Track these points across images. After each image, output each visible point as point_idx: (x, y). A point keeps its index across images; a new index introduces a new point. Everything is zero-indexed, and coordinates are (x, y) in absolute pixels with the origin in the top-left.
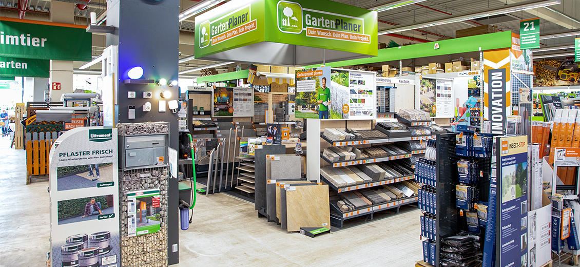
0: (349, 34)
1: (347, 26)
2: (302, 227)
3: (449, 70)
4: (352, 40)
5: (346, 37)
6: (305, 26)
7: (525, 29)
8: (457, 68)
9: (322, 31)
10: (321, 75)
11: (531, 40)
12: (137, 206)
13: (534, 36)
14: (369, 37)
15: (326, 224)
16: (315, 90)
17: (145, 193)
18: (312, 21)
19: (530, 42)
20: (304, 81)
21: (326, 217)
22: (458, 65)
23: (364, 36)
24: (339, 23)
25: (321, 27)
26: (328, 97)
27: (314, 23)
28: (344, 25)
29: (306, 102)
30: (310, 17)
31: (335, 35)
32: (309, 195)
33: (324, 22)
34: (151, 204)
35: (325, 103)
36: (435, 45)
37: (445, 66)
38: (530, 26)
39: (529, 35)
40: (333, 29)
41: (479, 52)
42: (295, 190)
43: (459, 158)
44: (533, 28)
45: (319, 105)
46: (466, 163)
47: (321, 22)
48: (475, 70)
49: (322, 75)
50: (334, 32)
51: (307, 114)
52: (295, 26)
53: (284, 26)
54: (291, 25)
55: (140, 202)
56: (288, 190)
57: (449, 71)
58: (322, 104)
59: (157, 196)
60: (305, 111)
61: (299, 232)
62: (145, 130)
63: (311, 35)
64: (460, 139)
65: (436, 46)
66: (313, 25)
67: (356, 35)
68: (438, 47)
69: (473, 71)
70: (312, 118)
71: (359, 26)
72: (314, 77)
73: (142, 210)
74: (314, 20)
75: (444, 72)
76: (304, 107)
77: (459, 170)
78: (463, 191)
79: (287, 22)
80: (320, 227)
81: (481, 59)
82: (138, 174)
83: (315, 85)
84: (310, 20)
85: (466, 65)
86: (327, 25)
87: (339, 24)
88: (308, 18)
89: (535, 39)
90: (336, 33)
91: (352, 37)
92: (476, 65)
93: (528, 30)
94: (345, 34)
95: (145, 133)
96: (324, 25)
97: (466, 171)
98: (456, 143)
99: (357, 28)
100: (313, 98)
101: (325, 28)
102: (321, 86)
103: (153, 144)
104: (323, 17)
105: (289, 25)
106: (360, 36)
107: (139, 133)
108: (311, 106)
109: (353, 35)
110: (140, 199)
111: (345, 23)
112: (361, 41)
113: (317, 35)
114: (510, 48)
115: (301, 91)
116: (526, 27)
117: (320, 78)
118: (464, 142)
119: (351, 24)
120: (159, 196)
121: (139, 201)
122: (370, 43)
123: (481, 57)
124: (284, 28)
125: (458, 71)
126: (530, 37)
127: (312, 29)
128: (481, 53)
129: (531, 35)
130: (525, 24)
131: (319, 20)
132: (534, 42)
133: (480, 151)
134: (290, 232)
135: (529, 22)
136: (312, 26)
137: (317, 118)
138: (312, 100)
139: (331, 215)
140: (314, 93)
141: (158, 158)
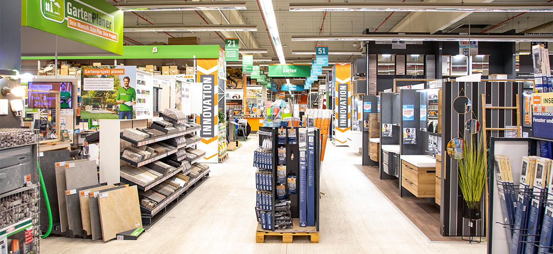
0: (102, 30)
1: (101, 21)
2: (118, 233)
3: (167, 72)
4: (105, 36)
5: (100, 33)
6: (67, 15)
7: (229, 45)
8: (173, 71)
9: (81, 23)
10: (122, 74)
11: (233, 54)
12: (8, 248)
13: (235, 52)
14: (117, 35)
15: (139, 224)
16: (113, 89)
17: (16, 227)
18: (73, 10)
19: (232, 56)
20: (96, 79)
21: (138, 217)
22: (174, 69)
23: (114, 34)
24: (95, 16)
25: (80, 19)
26: (132, 97)
27: (75, 13)
28: (99, 20)
29: (98, 101)
30: (71, 6)
31: (92, 30)
32: (121, 199)
33: (83, 13)
34: (24, 240)
35: (128, 103)
36: (154, 48)
37: (163, 69)
38: (232, 43)
39: (231, 51)
40: (90, 22)
41: (193, 59)
42: (107, 195)
43: (280, 146)
44: (234, 45)
45: (119, 105)
46: (285, 149)
47: (80, 13)
48: (190, 74)
49: (124, 74)
50: (91, 26)
51: (101, 115)
52: (57, 13)
53: (47, 12)
54: (54, 11)
55: (12, 242)
56: (101, 197)
57: (166, 74)
58: (123, 104)
59: (30, 228)
60: (97, 111)
61: (116, 239)
62: (15, 140)
63: (71, 26)
64: (282, 132)
65: (155, 50)
66: (74, 15)
67: (108, 32)
68: (156, 51)
69: (189, 75)
70: (109, 118)
71: (111, 23)
72: (111, 76)
73: (15, 251)
74: (75, 10)
75: (162, 74)
76: (95, 107)
77: (279, 155)
78: (282, 170)
79: (50, 7)
80: (134, 228)
81: (195, 65)
82: (8, 204)
83: (112, 84)
84: (71, 9)
85: (182, 70)
86: (86, 17)
87: (95, 18)
88: (70, 7)
89: (236, 54)
90: (93, 27)
91: (105, 34)
92: (190, 70)
93: (231, 46)
94: (100, 30)
95: (15, 144)
96: (83, 17)
97: (285, 155)
98: (278, 135)
99: (108, 25)
100: (109, 98)
101: (84, 20)
102: (123, 84)
103: (20, 159)
104: (82, 9)
105: (52, 11)
106: (111, 34)
107: (9, 145)
108: (106, 106)
109: (105, 31)
110: (12, 237)
111: (100, 18)
112: (112, 39)
113: (77, 27)
114: (218, 59)
115: (90, 90)
116: (229, 44)
117: (121, 77)
118: (284, 134)
119: (104, 20)
120: (31, 228)
121: (10, 240)
122: (118, 42)
123: (195, 64)
124: (47, 14)
125: (174, 74)
126: (232, 52)
127: (73, 20)
128: (195, 61)
129: (233, 51)
130: (229, 41)
131: (79, 11)
132: (235, 56)
133: (293, 140)
134: (107, 242)
135: (232, 40)
136: (72, 16)
137: (117, 119)
138: (108, 100)
139: (142, 216)
140: (112, 93)
141: (25, 177)
